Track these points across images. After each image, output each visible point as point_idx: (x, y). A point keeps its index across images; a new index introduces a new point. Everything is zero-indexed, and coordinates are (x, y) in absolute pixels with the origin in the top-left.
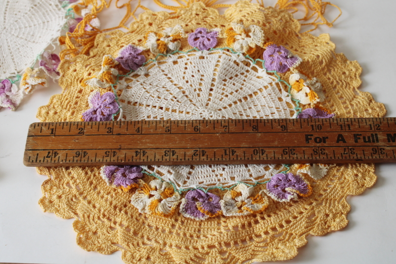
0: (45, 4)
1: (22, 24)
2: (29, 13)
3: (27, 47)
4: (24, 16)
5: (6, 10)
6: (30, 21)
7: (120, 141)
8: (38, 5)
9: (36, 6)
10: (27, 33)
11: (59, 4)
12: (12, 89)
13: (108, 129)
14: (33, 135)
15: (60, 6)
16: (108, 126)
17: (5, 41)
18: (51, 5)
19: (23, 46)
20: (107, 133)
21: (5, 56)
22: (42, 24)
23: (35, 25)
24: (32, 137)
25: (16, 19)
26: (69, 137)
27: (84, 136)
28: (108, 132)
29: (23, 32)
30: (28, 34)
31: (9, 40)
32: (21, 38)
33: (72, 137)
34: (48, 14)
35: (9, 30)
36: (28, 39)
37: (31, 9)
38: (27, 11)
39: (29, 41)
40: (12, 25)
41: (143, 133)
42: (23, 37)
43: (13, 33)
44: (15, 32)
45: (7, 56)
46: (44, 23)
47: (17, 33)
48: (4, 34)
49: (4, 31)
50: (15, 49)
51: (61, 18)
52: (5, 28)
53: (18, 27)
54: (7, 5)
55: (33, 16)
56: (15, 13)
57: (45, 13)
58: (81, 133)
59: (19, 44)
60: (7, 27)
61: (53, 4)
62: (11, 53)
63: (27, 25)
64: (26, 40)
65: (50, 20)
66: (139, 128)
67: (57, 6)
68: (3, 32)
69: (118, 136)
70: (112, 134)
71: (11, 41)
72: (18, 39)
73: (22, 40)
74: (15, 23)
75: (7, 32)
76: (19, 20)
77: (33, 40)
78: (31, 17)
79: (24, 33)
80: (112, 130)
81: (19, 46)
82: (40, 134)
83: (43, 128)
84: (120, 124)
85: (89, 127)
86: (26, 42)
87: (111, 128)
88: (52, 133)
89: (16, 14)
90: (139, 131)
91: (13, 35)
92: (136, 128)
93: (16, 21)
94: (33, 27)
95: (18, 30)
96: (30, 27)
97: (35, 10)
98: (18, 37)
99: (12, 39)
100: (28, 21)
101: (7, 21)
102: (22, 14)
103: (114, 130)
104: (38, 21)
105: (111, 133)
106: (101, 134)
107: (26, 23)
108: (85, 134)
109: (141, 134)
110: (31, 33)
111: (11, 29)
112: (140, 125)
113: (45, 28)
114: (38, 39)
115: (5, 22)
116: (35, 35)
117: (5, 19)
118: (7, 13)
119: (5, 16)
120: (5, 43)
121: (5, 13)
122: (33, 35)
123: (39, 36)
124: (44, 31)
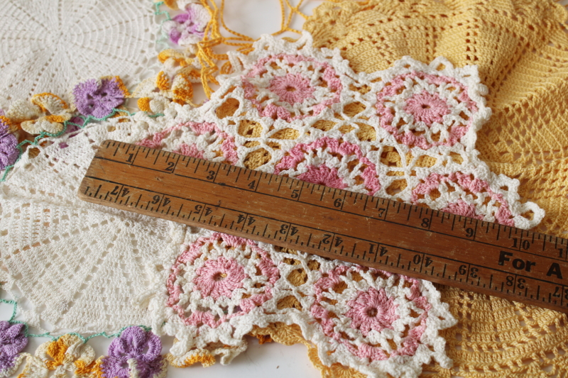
1: (87, 27)
2: (95, 7)
3: (100, 63)
4: (88, 13)
6: (99, 20)
7: (222, 195)
10: (96, 40)
13: (210, 172)
14: (103, 156)
16: (210, 169)
17: (65, 54)
19: (93, 61)
20: (206, 179)
21: (68, 78)
22: (118, 26)
23: (107, 28)
24: (100, 160)
25: (77, 19)
26: (152, 172)
27: (173, 176)
28: (208, 177)
29: (90, 39)
30: (98, 42)
31: (70, 53)
32: (89, 49)
33: (156, 173)
35: (69, 36)
36: (100, 50)
38: (92, 5)
39: (102, 53)
40: (72, 29)
41: (258, 190)
42: (91, 47)
43: (75, 41)
44: (78, 40)
45: (71, 78)
46: (121, 23)
47: (82, 41)
48: (62, 43)
50: (82, 67)
52: (62, 34)
53: (81, 31)
55: (102, 13)
56: (74, 8)
58: (170, 169)
59: (87, 59)
60: (65, 32)
62: (76, 74)
63: (95, 28)
64: (97, 52)
65: (130, 20)
66: (254, 182)
68: (60, 41)
69: (221, 187)
70: (213, 182)
71: (74, 54)
72: (84, 50)
73: (91, 52)
74: (77, 25)
75: (65, 40)
76: (82, 20)
77: (108, 52)
78: (99, 15)
79: (91, 41)
80: (214, 176)
81: (87, 62)
82: (112, 157)
83: (119, 149)
84: (229, 170)
85: (184, 164)
86: (97, 54)
87: (214, 173)
88: (129, 160)
89: (76, 11)
90: (252, 187)
91: (76, 44)
92: (251, 180)
93: (78, 22)
94: (104, 30)
95: (83, 36)
96: (100, 30)
98: (83, 47)
99: (75, 51)
100: (95, 21)
101: (63, 22)
102: (86, 10)
103: (218, 176)
104: (111, 21)
105: (212, 180)
106: (197, 177)
107: (94, 24)
108: (175, 172)
109: (255, 192)
111: (72, 35)
112: (257, 178)
113: (124, 32)
114: (115, 51)
115: (60, 24)
116: (110, 44)
117: (60, 19)
118: (62, 8)
119: (60, 15)
120: (66, 59)
121: (59, 10)
122: (106, 44)
123: (116, 44)
124: (123, 38)
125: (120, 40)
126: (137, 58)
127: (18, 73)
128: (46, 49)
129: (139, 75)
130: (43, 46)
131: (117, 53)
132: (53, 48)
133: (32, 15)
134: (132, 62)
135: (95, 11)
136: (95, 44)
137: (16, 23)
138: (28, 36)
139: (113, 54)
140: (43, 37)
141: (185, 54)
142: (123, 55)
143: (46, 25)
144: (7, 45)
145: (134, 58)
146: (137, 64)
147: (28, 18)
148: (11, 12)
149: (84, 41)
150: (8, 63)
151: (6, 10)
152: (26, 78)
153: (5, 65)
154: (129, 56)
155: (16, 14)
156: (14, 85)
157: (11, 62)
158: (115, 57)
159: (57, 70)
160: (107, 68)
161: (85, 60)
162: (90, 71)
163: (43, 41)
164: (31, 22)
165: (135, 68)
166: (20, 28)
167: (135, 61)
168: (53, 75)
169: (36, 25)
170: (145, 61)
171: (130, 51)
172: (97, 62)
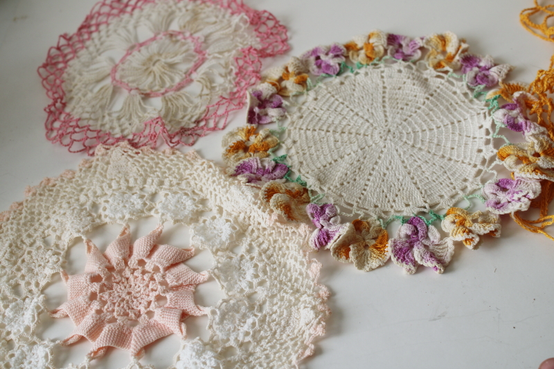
0: (445, 93)
1: (416, 126)
2: (423, 107)
3: (434, 164)
4: (416, 112)
5: (384, 102)
6: (428, 120)
8: (435, 95)
9: (432, 95)
10: (428, 140)
11: (468, 92)
12: (429, 234)
15: (471, 96)
17: (395, 152)
18: (455, 93)
21: (401, 178)
22: (450, 126)
23: (438, 128)
25: (405, 117)
29: (420, 138)
30: (429, 142)
31: (401, 151)
34: (455, 110)
35: (397, 133)
37: (426, 101)
38: (419, 105)
39: (435, 154)
40: (400, 127)
42: (423, 147)
43: (404, 140)
44: (408, 139)
45: (404, 177)
46: (452, 123)
47: (412, 140)
48: (391, 140)
49: (390, 136)
50: (415, 166)
51: (482, 115)
52: (389, 131)
53: (410, 130)
54: (384, 92)
55: (431, 113)
56: (400, 106)
57: (449, 107)
60: (392, 130)
61: (458, 91)
62: (409, 173)
63: (425, 127)
64: (429, 152)
65: (462, 119)
67: (466, 95)
68: (388, 138)
71: (404, 152)
74: (405, 123)
75: (394, 137)
76: (410, 119)
77: (441, 153)
78: (428, 115)
79: (422, 141)
81: (419, 163)
89: (402, 109)
91: (406, 143)
93: (405, 120)
94: (435, 130)
95: (412, 134)
96: (431, 130)
97: (432, 102)
98: (413, 146)
99: (405, 149)
100: (425, 121)
101: (390, 119)
102: (413, 109)
104: (442, 121)
107: (423, 123)
110: (435, 141)
111: (401, 133)
113: (457, 132)
114: (449, 152)
115: (386, 121)
116: (443, 145)
117: (386, 116)
118: (387, 105)
119: (385, 111)
120: (397, 157)
121: (384, 107)
122: (438, 145)
123: (449, 145)
124: (457, 139)
125: (453, 141)
126: (474, 159)
127: (348, 172)
128: (374, 145)
129: (479, 178)
130: (371, 143)
131: (451, 155)
132: (382, 144)
133: (356, 110)
134: (470, 164)
135: (423, 111)
136: (427, 144)
137: (340, 118)
138: (353, 131)
139: (447, 156)
140: (369, 132)
141: (529, 152)
142: (458, 156)
143: (371, 121)
144: (332, 139)
145: (471, 159)
146: (475, 166)
147: (352, 114)
148: (334, 107)
149: (415, 141)
150: (336, 161)
151: (328, 104)
152: (357, 178)
153: (333, 162)
154: (465, 158)
155: (339, 109)
156: (345, 183)
157: (339, 160)
158: (450, 159)
159: (388, 169)
160: (443, 170)
161: (417, 160)
162: (423, 172)
163: (370, 136)
164: (355, 118)
165: (474, 171)
166: (344, 123)
167: (472, 163)
168: (385, 175)
169: (361, 121)
170: (484, 161)
171: (465, 152)
172: (430, 163)
